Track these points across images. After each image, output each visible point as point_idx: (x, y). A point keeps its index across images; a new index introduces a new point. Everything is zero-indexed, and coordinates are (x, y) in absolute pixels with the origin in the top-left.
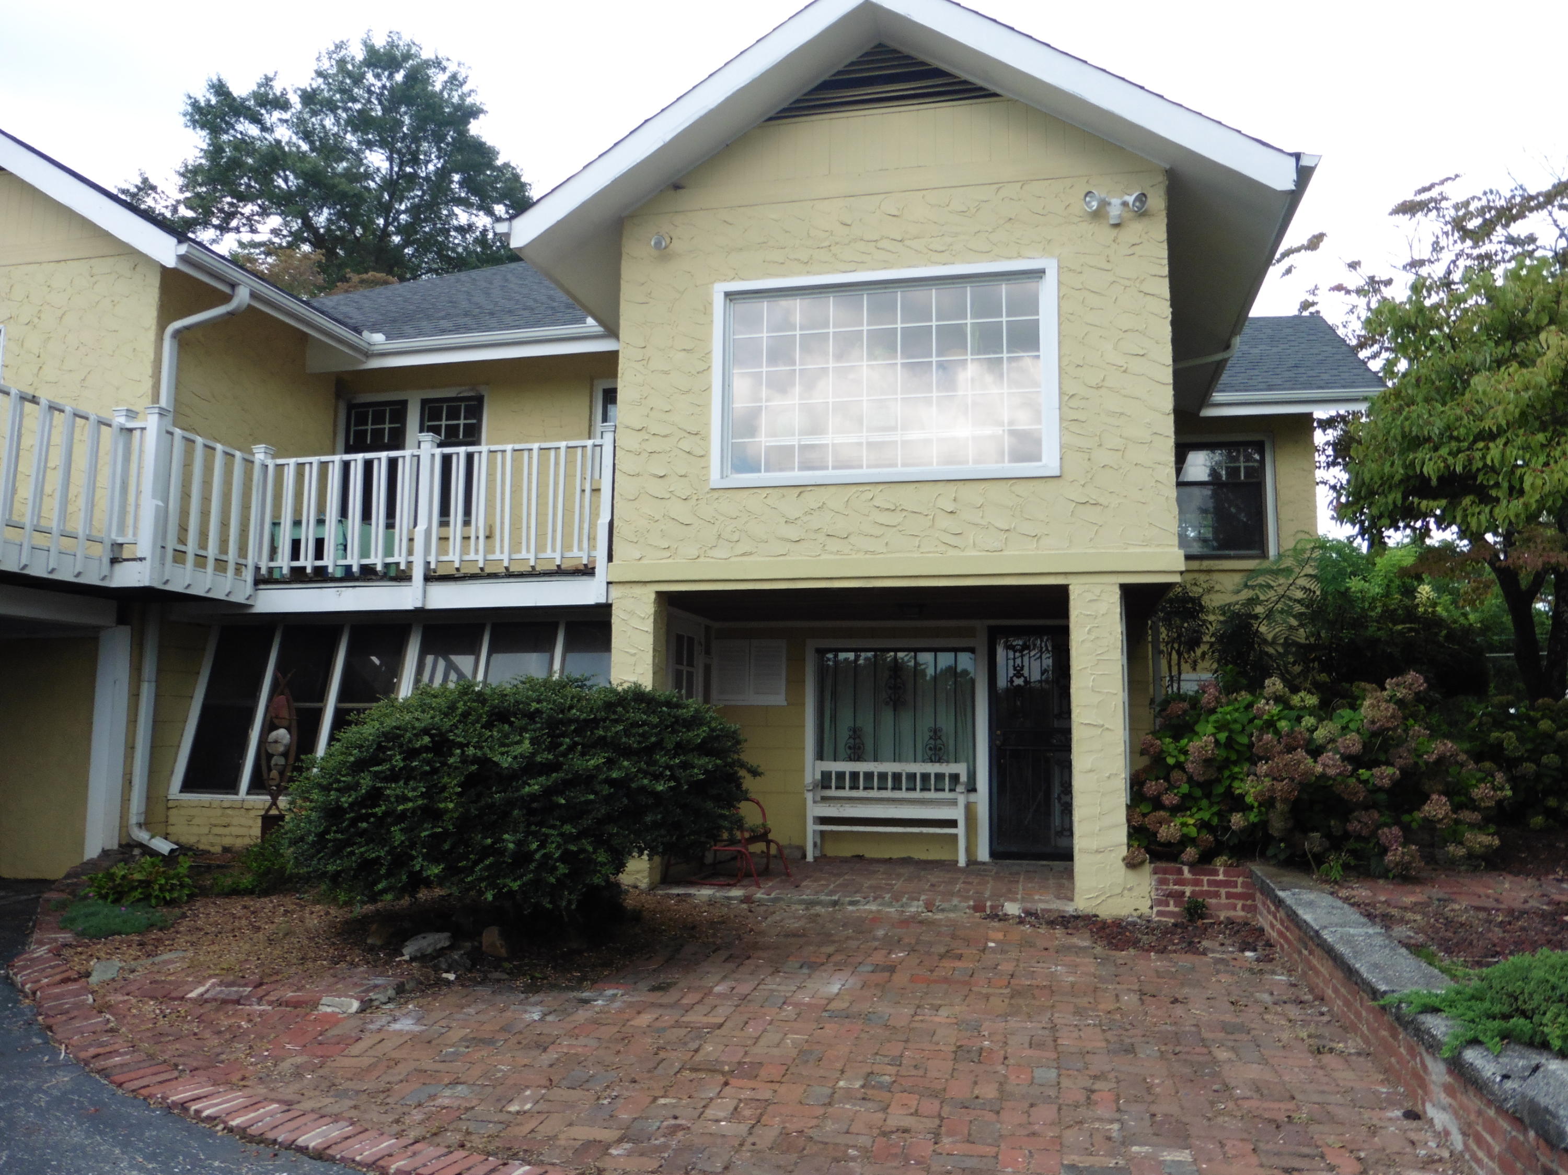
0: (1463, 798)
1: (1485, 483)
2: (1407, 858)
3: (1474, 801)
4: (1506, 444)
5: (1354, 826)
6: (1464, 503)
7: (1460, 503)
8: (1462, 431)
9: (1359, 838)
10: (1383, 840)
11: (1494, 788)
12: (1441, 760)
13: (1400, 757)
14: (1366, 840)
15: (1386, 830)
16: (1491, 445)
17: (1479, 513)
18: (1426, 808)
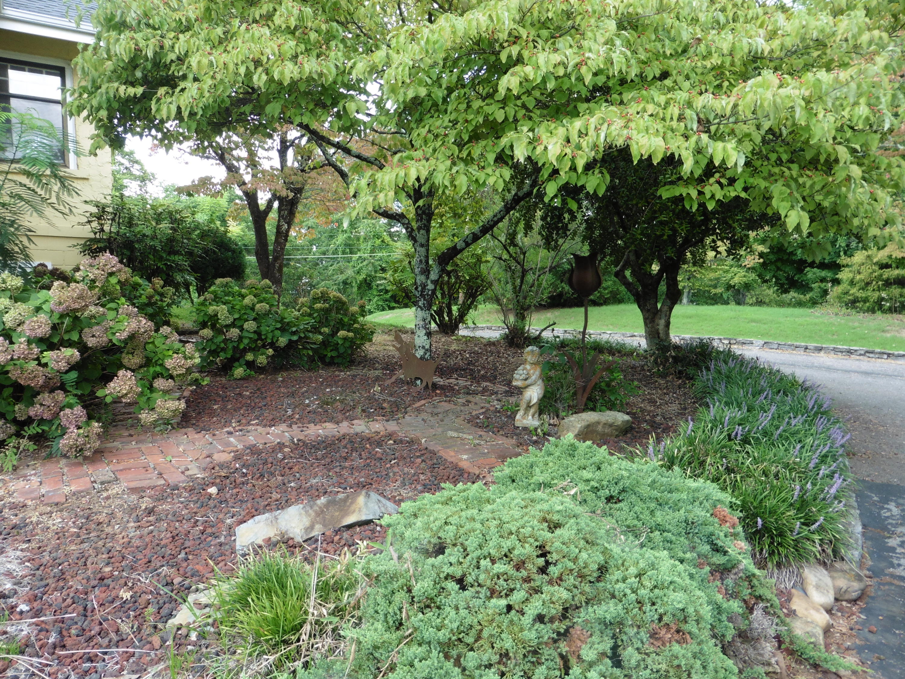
0: (158, 369)
1: (176, 74)
2: (81, 440)
3: (169, 370)
4: (192, 36)
5: (35, 411)
6: (159, 95)
7: (156, 93)
8: (157, 19)
9: (42, 421)
10: (64, 422)
11: (185, 358)
12: (132, 337)
13: (93, 336)
14: (50, 422)
15: (68, 411)
16: (181, 36)
17: (170, 103)
18: (112, 384)
